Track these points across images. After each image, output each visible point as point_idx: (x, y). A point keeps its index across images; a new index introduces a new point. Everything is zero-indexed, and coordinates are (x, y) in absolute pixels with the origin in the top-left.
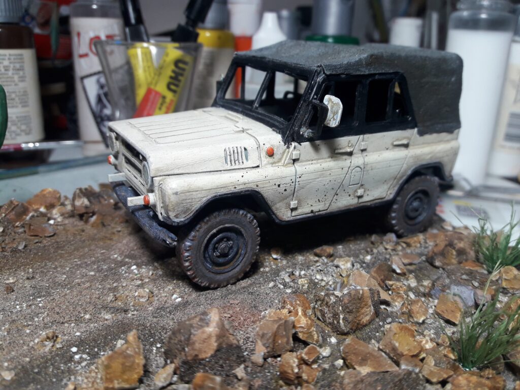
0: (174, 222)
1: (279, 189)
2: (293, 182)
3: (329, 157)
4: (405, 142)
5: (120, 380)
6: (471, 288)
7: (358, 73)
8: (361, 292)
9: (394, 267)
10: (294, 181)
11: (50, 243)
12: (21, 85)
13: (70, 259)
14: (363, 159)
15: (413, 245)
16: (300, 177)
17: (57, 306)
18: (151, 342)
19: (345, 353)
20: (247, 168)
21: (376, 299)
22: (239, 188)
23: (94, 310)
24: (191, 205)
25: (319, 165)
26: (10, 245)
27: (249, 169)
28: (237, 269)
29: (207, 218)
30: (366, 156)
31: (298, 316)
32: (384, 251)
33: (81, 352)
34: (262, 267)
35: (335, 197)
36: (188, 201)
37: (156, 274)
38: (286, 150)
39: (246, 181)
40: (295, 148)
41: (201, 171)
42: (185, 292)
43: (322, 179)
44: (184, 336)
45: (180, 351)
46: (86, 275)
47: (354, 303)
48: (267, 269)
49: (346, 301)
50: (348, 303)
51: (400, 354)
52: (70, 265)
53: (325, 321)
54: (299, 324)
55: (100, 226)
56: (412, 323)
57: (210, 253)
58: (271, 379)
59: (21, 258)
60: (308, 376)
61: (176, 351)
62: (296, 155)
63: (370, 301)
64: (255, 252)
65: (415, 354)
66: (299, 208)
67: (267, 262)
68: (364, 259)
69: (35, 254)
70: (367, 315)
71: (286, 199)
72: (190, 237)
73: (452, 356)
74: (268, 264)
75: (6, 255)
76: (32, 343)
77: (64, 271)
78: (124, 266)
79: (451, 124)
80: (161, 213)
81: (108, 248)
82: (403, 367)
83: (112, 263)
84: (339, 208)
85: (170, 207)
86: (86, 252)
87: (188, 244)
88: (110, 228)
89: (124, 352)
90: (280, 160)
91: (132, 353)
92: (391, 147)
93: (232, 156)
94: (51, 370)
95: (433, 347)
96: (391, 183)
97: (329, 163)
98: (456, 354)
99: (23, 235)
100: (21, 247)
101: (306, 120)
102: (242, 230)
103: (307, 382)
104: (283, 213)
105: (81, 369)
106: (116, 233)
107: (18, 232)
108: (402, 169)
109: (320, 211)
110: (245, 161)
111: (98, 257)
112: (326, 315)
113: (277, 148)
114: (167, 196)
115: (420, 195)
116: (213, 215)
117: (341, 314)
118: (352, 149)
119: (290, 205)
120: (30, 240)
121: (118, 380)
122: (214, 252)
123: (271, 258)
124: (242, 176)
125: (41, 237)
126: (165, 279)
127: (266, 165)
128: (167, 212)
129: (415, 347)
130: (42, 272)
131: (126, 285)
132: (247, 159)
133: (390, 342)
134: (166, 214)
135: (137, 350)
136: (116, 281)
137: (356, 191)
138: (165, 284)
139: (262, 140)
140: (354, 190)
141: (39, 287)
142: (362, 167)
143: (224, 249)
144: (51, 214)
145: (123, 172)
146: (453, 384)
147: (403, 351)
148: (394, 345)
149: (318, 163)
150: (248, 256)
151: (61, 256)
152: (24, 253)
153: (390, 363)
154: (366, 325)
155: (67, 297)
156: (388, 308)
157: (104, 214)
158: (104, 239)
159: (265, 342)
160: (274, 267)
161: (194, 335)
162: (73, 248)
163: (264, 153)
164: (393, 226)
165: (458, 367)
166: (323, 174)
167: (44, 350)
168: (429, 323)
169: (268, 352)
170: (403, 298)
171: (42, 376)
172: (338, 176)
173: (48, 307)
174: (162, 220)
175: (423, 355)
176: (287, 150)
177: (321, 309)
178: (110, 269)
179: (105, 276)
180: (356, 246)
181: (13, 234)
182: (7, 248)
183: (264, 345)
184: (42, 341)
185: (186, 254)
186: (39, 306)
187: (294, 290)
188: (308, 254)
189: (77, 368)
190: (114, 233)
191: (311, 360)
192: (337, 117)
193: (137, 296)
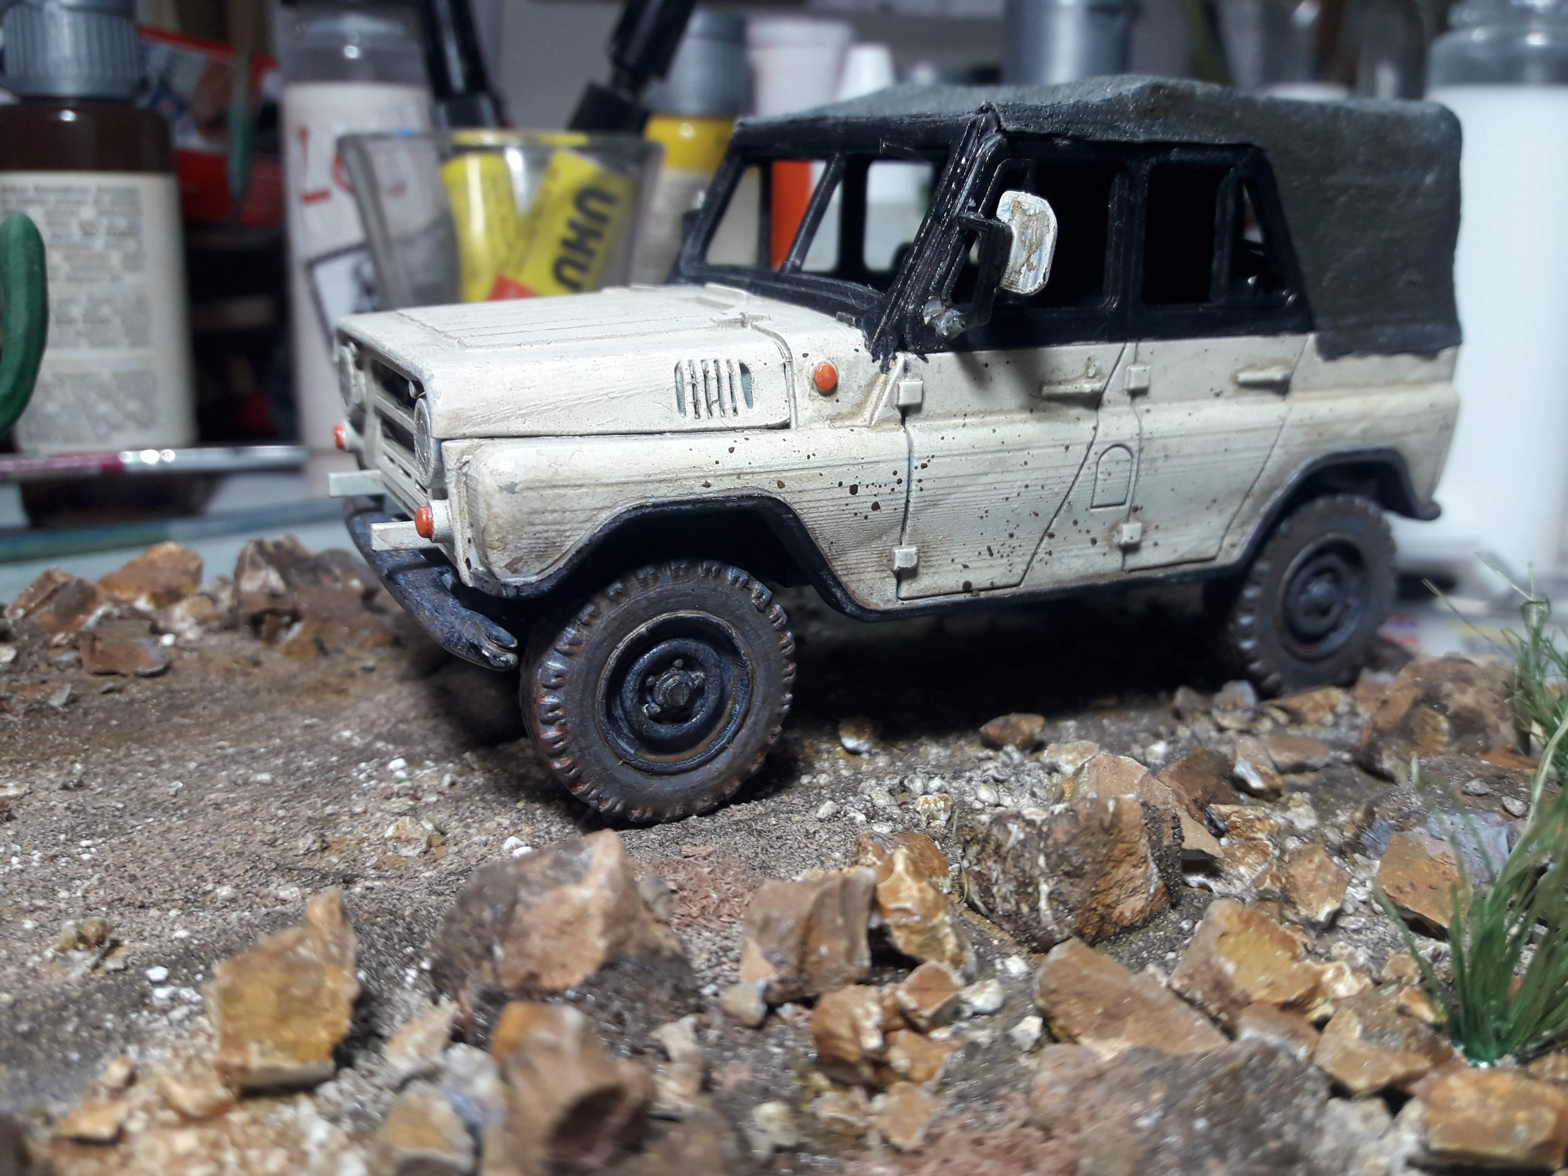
0: (505, 585)
1: (852, 500)
2: (900, 482)
3: (1022, 409)
4: (1276, 374)
5: (269, 1043)
6: (1498, 818)
7: (1113, 136)
8: (1111, 805)
9: (1242, 769)
10: (904, 478)
11: (149, 693)
12: (130, 280)
13: (206, 743)
14: (1136, 422)
15: (1311, 716)
16: (924, 466)
17: (135, 859)
18: (405, 956)
19: (1047, 993)
20: (748, 428)
21: (1166, 843)
22: (719, 488)
23: (250, 874)
24: (560, 533)
25: (986, 432)
26: (27, 694)
27: (757, 432)
28: (719, 764)
29: (618, 585)
30: (1148, 411)
31: (893, 877)
32: (1214, 734)
33: (177, 982)
34: (807, 773)
35: (1043, 545)
36: (550, 517)
37: (465, 784)
38: (876, 377)
39: (743, 465)
40: (906, 368)
41: (596, 430)
42: (548, 833)
43: (999, 477)
44: (492, 906)
45: (478, 959)
46: (246, 783)
47: (1088, 845)
48: (823, 779)
49: (1060, 835)
50: (1068, 844)
51: (1240, 998)
52: (202, 758)
53: (992, 911)
54: (897, 900)
55: (313, 651)
56: (1293, 923)
57: (628, 703)
58: (785, 1067)
59: (56, 733)
60: (913, 1061)
61: (466, 958)
62: (909, 390)
63: (1144, 841)
64: (778, 710)
65: (1292, 998)
66: (921, 570)
67: (825, 760)
68: (1144, 754)
69: (99, 723)
70: (1135, 891)
71: (880, 537)
72: (562, 645)
73: (1425, 1012)
74: (827, 764)
75: (11, 722)
76: (36, 958)
77: (180, 771)
78: (368, 760)
79: (1429, 328)
80: (468, 561)
81: (329, 715)
82: (1247, 1033)
83: (333, 754)
84: (1058, 582)
85: (493, 537)
86: (258, 723)
87: (555, 665)
88: (341, 658)
89: (286, 949)
90: (860, 406)
91: (314, 957)
92: (1230, 389)
93: (701, 387)
94: (70, 1028)
95: (1361, 992)
96: (1234, 509)
97: (1021, 426)
98: (1441, 1007)
99: (72, 671)
100: (57, 701)
101: (943, 278)
102: (734, 632)
103: (906, 1077)
104: (870, 584)
105: (165, 1026)
106: (359, 673)
107: (60, 662)
108: (1269, 464)
109: (993, 587)
110: (741, 404)
111: (292, 738)
112: (995, 889)
113: (849, 369)
114: (481, 500)
115: (1331, 560)
116: (635, 575)
117: (1042, 880)
118: (1097, 386)
119: (891, 560)
120: (93, 686)
121: (260, 1042)
122: (642, 701)
123: (839, 749)
124: (731, 450)
125: (124, 676)
126: (488, 797)
127: (812, 420)
128: (484, 559)
129: (1292, 977)
130: (112, 772)
131: (365, 812)
132: (749, 402)
133: (1207, 962)
134: (483, 564)
135: (334, 950)
136: (336, 800)
137: (1114, 528)
138: (488, 813)
139: (797, 343)
140: (1109, 524)
141: (94, 811)
142: (1134, 446)
143: (673, 691)
144: (168, 618)
145: (378, 467)
146: (1427, 1101)
147: (1250, 990)
148: (1220, 971)
149: (983, 425)
150: (755, 724)
151: (181, 733)
152: (64, 718)
153: (1202, 1026)
154: (1131, 929)
155: (171, 836)
156: (1212, 884)
157: (325, 615)
158: (320, 688)
159: (773, 945)
160: (845, 773)
161: (528, 906)
162: (218, 710)
163: (806, 383)
164: (1246, 658)
165: (1449, 1055)
166: (1001, 461)
167: (65, 974)
168: (1353, 927)
169: (782, 981)
170: (1265, 854)
171: (39, 1045)
172: (1051, 473)
173: (106, 863)
174: (471, 585)
175: (1321, 1009)
176: (883, 376)
177: (979, 872)
178: (324, 769)
179: (304, 786)
180: (1121, 724)
181: (43, 667)
182: (13, 701)
183: (768, 956)
184: (63, 950)
185: (550, 700)
186: (81, 860)
187: (900, 827)
188: (962, 742)
189: (154, 1025)
190: (351, 675)
191: (928, 1012)
192: (1040, 259)
193: (391, 838)
